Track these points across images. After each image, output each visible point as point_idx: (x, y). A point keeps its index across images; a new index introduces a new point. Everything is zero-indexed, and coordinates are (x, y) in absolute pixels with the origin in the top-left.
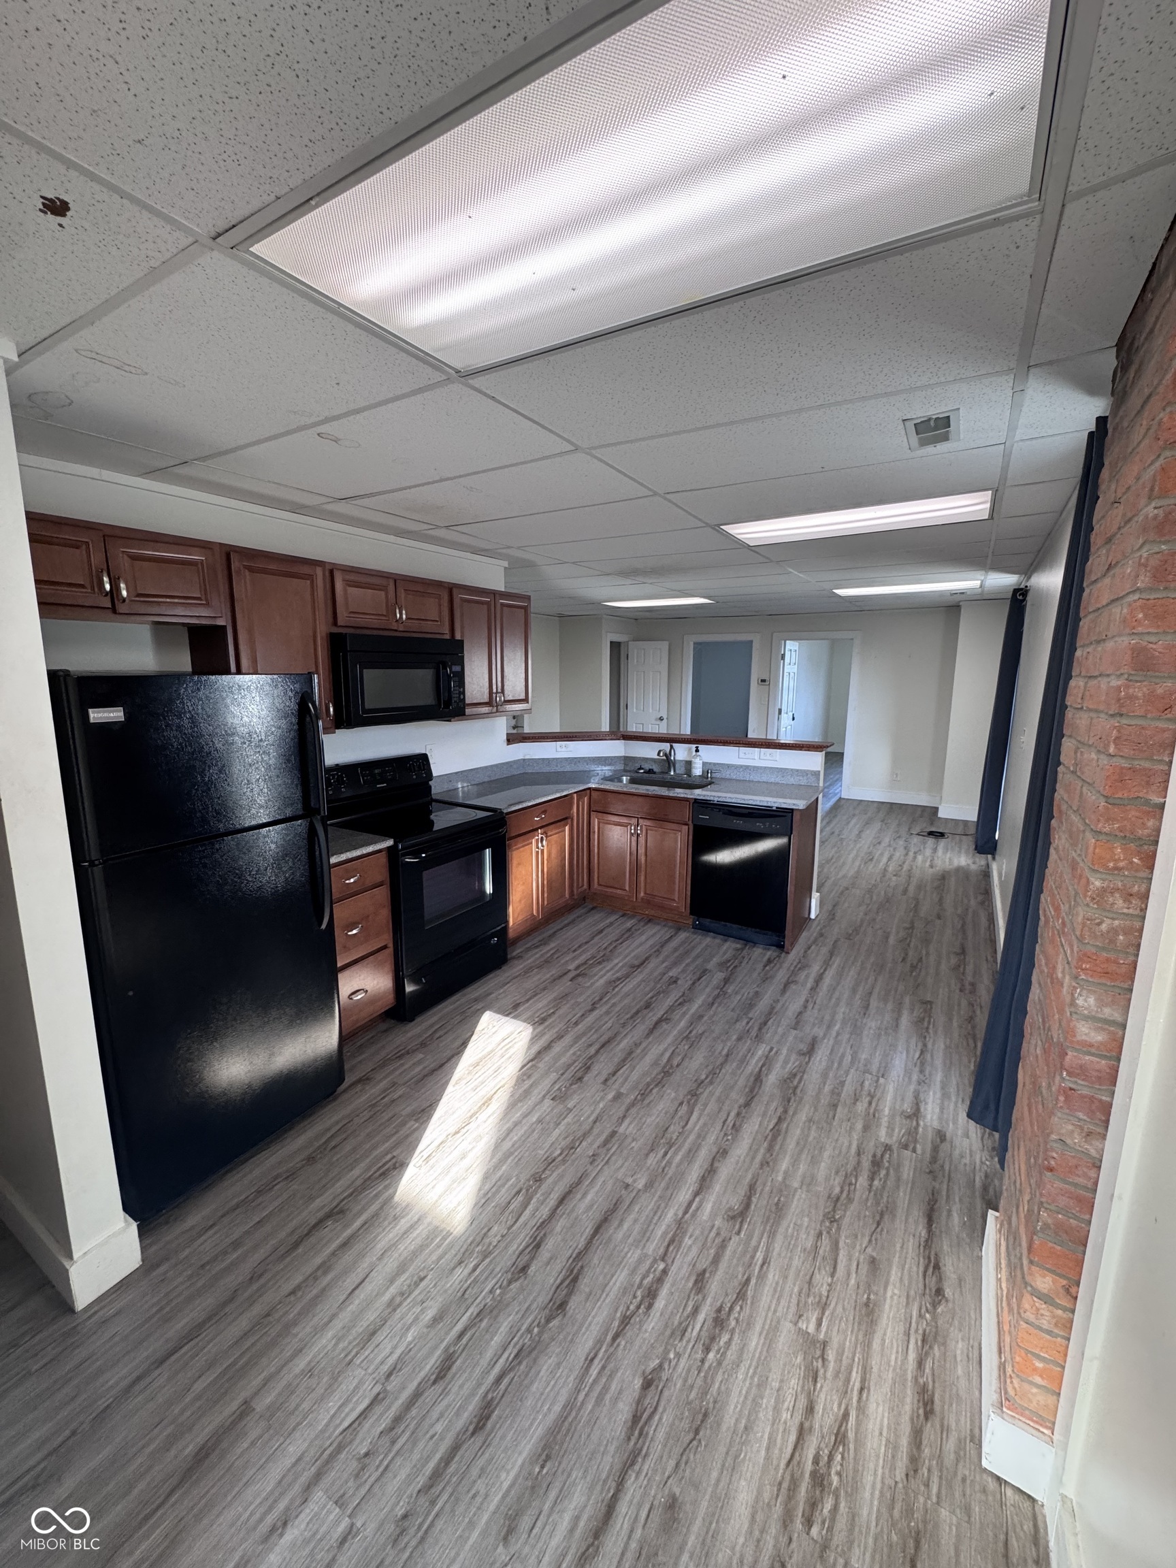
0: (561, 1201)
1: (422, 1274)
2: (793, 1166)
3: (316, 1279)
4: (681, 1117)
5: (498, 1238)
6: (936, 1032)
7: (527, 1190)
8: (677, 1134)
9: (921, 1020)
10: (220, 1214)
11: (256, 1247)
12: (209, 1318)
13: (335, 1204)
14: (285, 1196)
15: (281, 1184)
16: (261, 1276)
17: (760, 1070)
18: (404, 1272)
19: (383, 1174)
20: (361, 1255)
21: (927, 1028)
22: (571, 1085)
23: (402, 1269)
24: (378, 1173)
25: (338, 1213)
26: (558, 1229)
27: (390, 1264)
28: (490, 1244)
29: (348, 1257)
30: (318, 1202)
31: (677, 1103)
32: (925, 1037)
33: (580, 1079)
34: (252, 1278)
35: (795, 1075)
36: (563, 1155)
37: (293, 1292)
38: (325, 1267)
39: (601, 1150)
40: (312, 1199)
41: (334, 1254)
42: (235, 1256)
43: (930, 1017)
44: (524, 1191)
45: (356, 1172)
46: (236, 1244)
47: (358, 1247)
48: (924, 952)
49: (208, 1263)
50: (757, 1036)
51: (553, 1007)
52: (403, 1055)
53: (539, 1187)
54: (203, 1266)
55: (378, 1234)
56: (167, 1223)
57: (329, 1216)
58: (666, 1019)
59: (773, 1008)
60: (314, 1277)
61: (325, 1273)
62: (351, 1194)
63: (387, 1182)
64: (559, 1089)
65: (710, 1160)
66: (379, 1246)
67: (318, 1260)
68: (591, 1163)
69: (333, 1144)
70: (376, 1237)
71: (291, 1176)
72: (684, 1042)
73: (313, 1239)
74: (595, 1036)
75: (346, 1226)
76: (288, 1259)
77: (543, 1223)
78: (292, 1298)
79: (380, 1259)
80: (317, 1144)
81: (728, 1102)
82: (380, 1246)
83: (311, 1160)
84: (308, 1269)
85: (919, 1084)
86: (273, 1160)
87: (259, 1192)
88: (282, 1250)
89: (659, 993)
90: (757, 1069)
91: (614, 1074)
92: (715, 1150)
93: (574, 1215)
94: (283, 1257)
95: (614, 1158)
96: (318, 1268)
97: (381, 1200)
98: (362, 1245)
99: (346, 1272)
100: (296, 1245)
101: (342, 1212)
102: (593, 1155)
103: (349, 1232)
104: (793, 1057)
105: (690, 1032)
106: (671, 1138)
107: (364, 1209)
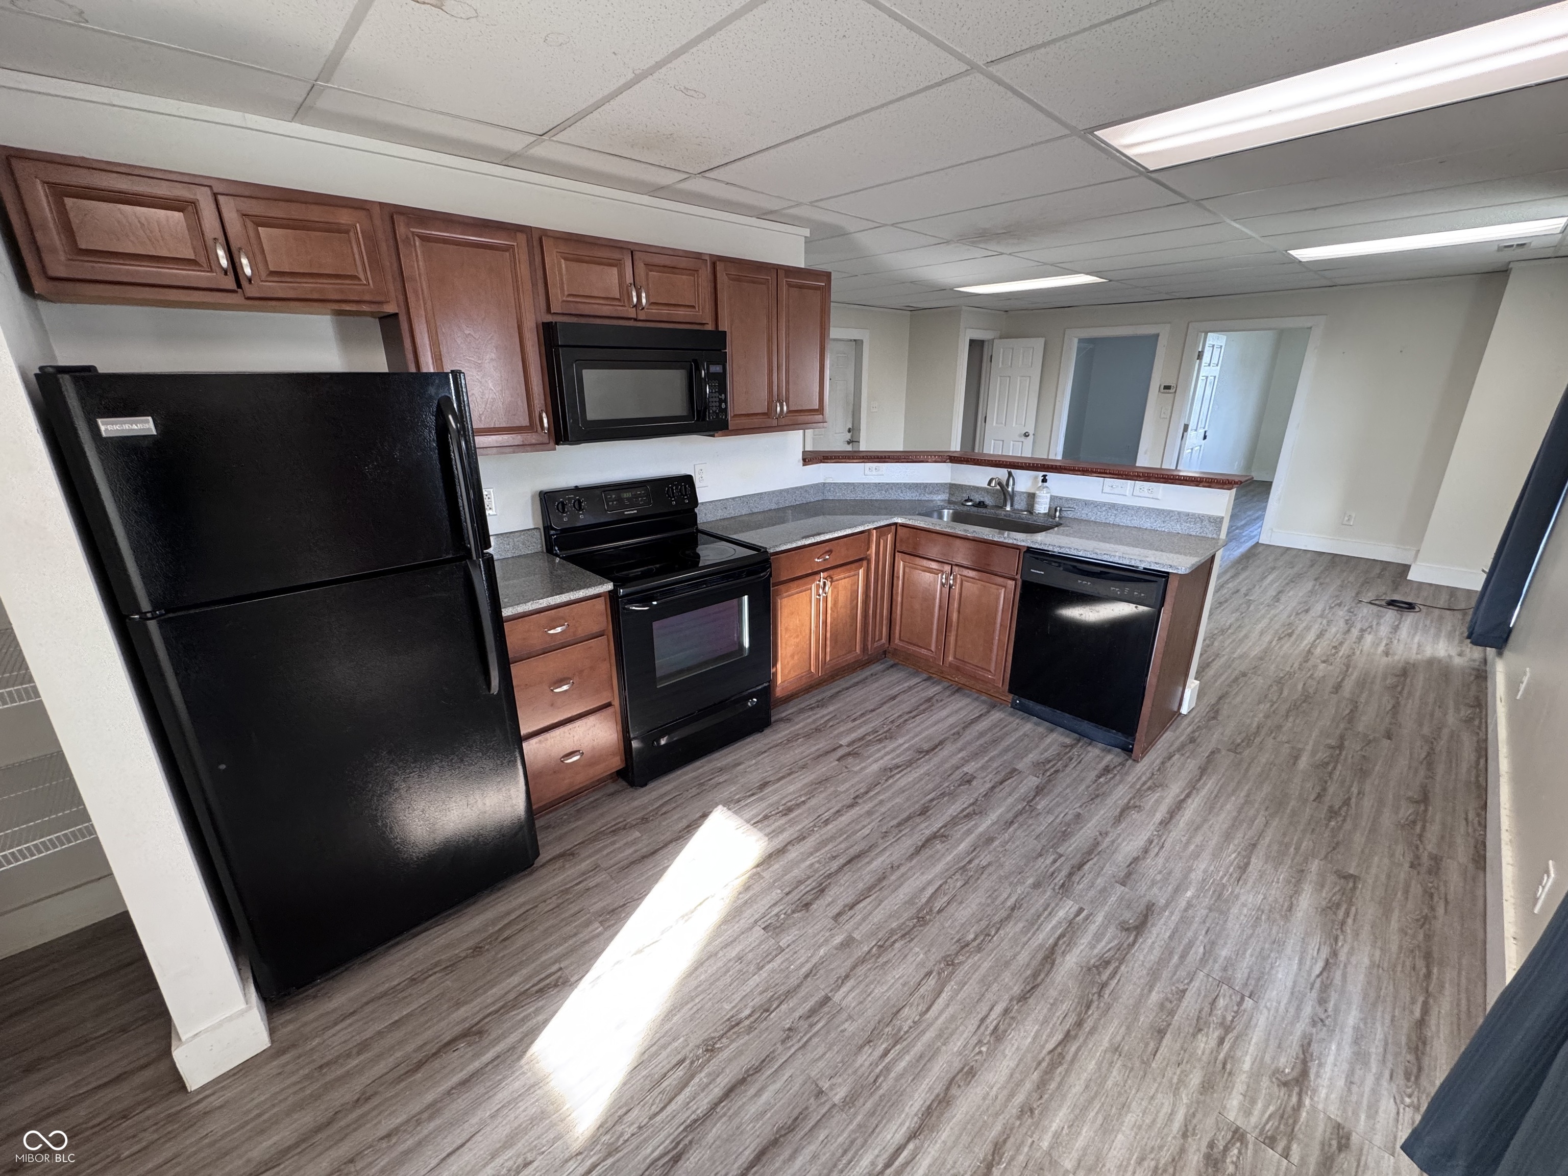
0: (729, 1092)
1: (530, 1157)
2: (1070, 1127)
3: (419, 1122)
4: (923, 997)
5: (634, 1128)
6: (1357, 934)
7: (692, 1062)
8: (910, 1022)
9: (1333, 907)
10: (365, 1000)
11: (380, 1056)
12: (297, 1144)
13: (476, 1020)
14: (435, 993)
15: (438, 975)
16: (368, 1099)
17: (1056, 944)
18: (511, 1146)
19: (541, 991)
20: (477, 1104)
21: (1343, 923)
22: (793, 912)
23: (509, 1142)
24: (536, 988)
25: (476, 1034)
26: (710, 1138)
27: (499, 1131)
28: (622, 1135)
29: (461, 1103)
30: (463, 1012)
31: (923, 971)
32: (1336, 939)
33: (807, 906)
34: (358, 1100)
35: (1108, 963)
36: (752, 1019)
37: (388, 1136)
38: (434, 1109)
39: (802, 1022)
40: (458, 1005)
41: (449, 1093)
42: (357, 1062)
43: (1350, 904)
44: (688, 1062)
45: (515, 979)
46: (363, 1047)
47: (478, 1090)
48: (1355, 790)
49: (328, 1064)
50: (1063, 885)
51: (805, 794)
52: (619, 829)
53: (709, 1061)
54: (321, 1067)
55: (504, 1078)
56: (315, 997)
57: (465, 1035)
58: (943, 836)
59: (1097, 844)
60: (416, 1120)
61: (431, 1118)
62: (496, 1011)
63: (540, 1004)
64: (777, 915)
65: (945, 1081)
66: (500, 1096)
67: (429, 1097)
68: (783, 1042)
69: (505, 935)
70: (500, 1081)
71: (451, 967)
72: (958, 876)
73: (436, 1064)
74: (843, 846)
75: (477, 1056)
76: (403, 1084)
77: (695, 1121)
78: (384, 1144)
79: (493, 1117)
80: (491, 930)
81: (995, 987)
82: (502, 1096)
83: (477, 950)
84: (415, 1107)
85: (1314, 1023)
86: (442, 941)
87: (413, 981)
88: (402, 1069)
89: (943, 795)
90: (1051, 941)
91: (852, 907)
92: (957, 1065)
93: (736, 1122)
94: (400, 1079)
95: (815, 1040)
96: (428, 1107)
97: (524, 1029)
98: (482, 1090)
99: (452, 1124)
100: (420, 1065)
101: (480, 1033)
102: (790, 1029)
103: (477, 1064)
104: (1111, 931)
105: (970, 862)
106: (900, 1029)
107: (503, 1036)
